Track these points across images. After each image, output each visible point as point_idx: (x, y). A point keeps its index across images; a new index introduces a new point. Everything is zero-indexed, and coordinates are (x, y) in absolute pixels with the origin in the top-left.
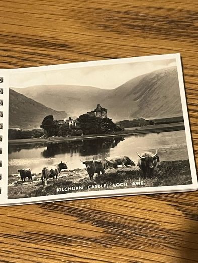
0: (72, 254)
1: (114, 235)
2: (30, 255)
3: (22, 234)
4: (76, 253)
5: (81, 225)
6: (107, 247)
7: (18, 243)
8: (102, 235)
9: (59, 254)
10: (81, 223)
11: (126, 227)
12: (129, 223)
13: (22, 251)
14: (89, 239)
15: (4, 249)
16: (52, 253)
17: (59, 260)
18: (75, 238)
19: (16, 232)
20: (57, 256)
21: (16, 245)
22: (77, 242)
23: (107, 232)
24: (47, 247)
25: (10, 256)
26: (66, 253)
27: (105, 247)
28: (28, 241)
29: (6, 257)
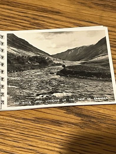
0: (63, 131)
1: (87, 121)
2: (38, 131)
3: (33, 118)
4: (65, 131)
5: (68, 115)
6: (83, 129)
7: (31, 123)
8: (80, 121)
9: (55, 131)
10: (68, 114)
11: (94, 118)
12: (96, 116)
13: (33, 128)
14: (73, 124)
15: (22, 127)
16: (51, 130)
17: (55, 134)
18: (64, 122)
19: (30, 117)
20: (54, 132)
21: (29, 124)
22: (65, 124)
23: (83, 120)
24: (48, 126)
25: (26, 130)
26: (59, 130)
27: (82, 128)
28: (37, 123)
29: (24, 131)
